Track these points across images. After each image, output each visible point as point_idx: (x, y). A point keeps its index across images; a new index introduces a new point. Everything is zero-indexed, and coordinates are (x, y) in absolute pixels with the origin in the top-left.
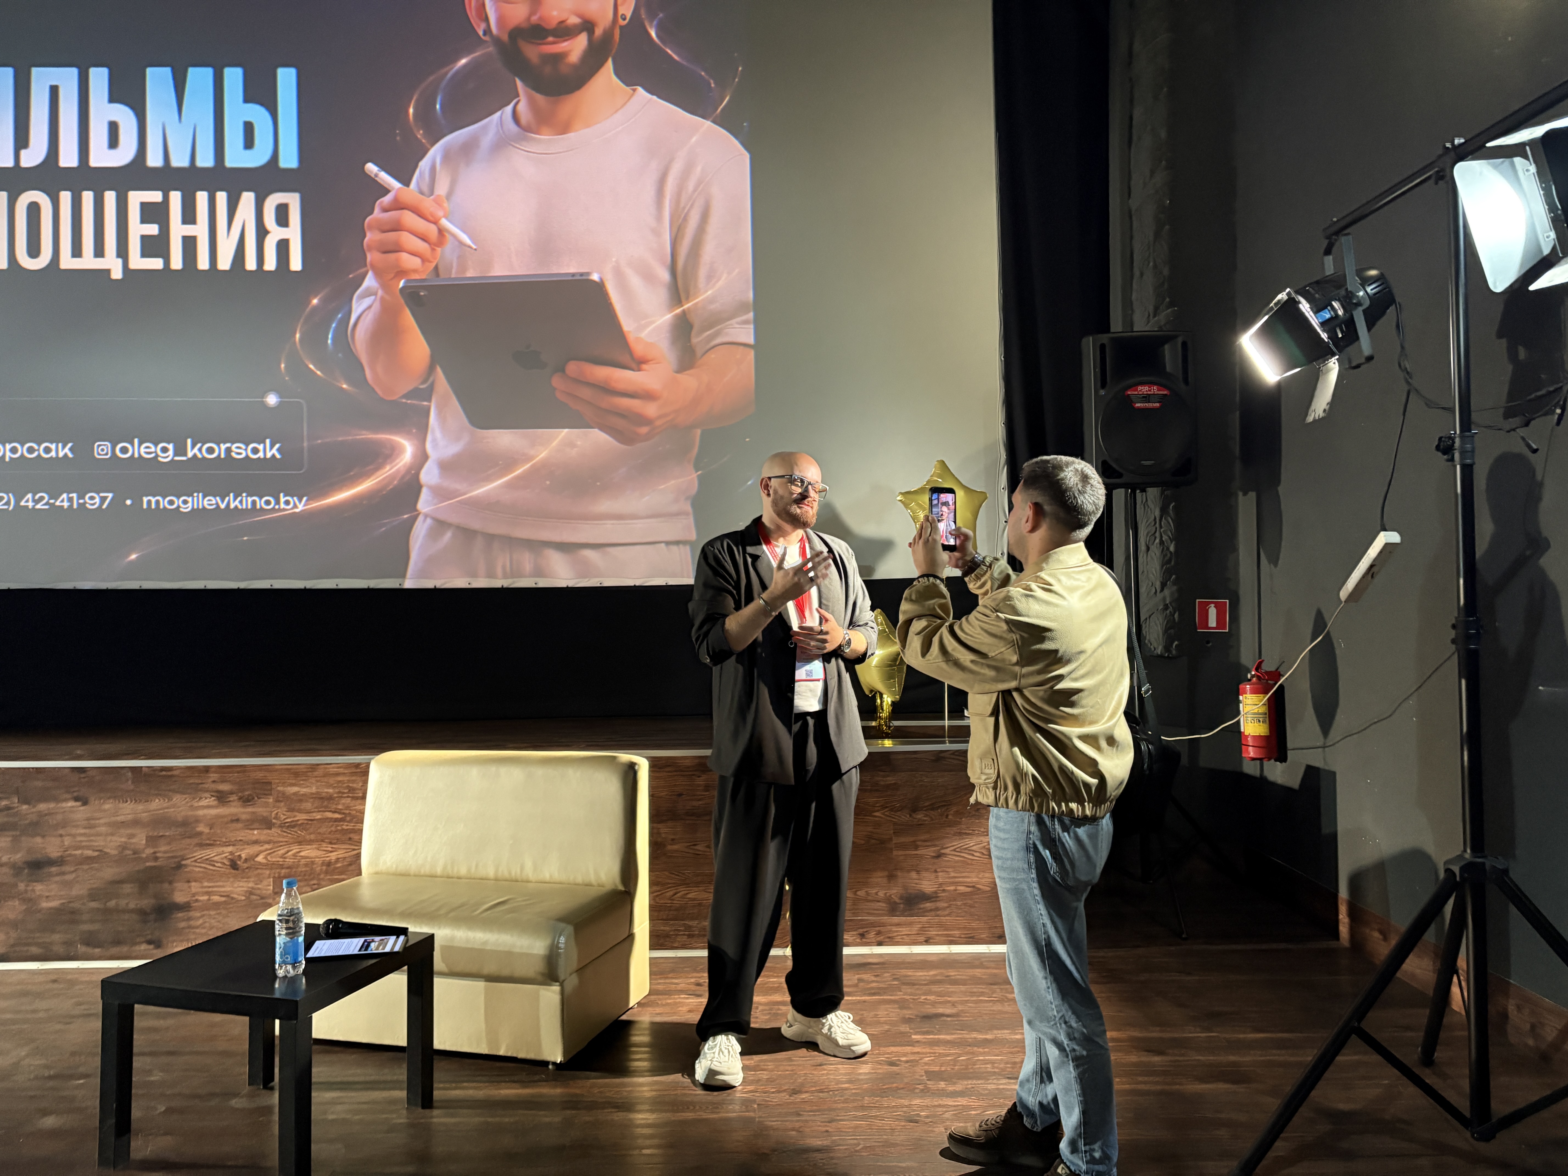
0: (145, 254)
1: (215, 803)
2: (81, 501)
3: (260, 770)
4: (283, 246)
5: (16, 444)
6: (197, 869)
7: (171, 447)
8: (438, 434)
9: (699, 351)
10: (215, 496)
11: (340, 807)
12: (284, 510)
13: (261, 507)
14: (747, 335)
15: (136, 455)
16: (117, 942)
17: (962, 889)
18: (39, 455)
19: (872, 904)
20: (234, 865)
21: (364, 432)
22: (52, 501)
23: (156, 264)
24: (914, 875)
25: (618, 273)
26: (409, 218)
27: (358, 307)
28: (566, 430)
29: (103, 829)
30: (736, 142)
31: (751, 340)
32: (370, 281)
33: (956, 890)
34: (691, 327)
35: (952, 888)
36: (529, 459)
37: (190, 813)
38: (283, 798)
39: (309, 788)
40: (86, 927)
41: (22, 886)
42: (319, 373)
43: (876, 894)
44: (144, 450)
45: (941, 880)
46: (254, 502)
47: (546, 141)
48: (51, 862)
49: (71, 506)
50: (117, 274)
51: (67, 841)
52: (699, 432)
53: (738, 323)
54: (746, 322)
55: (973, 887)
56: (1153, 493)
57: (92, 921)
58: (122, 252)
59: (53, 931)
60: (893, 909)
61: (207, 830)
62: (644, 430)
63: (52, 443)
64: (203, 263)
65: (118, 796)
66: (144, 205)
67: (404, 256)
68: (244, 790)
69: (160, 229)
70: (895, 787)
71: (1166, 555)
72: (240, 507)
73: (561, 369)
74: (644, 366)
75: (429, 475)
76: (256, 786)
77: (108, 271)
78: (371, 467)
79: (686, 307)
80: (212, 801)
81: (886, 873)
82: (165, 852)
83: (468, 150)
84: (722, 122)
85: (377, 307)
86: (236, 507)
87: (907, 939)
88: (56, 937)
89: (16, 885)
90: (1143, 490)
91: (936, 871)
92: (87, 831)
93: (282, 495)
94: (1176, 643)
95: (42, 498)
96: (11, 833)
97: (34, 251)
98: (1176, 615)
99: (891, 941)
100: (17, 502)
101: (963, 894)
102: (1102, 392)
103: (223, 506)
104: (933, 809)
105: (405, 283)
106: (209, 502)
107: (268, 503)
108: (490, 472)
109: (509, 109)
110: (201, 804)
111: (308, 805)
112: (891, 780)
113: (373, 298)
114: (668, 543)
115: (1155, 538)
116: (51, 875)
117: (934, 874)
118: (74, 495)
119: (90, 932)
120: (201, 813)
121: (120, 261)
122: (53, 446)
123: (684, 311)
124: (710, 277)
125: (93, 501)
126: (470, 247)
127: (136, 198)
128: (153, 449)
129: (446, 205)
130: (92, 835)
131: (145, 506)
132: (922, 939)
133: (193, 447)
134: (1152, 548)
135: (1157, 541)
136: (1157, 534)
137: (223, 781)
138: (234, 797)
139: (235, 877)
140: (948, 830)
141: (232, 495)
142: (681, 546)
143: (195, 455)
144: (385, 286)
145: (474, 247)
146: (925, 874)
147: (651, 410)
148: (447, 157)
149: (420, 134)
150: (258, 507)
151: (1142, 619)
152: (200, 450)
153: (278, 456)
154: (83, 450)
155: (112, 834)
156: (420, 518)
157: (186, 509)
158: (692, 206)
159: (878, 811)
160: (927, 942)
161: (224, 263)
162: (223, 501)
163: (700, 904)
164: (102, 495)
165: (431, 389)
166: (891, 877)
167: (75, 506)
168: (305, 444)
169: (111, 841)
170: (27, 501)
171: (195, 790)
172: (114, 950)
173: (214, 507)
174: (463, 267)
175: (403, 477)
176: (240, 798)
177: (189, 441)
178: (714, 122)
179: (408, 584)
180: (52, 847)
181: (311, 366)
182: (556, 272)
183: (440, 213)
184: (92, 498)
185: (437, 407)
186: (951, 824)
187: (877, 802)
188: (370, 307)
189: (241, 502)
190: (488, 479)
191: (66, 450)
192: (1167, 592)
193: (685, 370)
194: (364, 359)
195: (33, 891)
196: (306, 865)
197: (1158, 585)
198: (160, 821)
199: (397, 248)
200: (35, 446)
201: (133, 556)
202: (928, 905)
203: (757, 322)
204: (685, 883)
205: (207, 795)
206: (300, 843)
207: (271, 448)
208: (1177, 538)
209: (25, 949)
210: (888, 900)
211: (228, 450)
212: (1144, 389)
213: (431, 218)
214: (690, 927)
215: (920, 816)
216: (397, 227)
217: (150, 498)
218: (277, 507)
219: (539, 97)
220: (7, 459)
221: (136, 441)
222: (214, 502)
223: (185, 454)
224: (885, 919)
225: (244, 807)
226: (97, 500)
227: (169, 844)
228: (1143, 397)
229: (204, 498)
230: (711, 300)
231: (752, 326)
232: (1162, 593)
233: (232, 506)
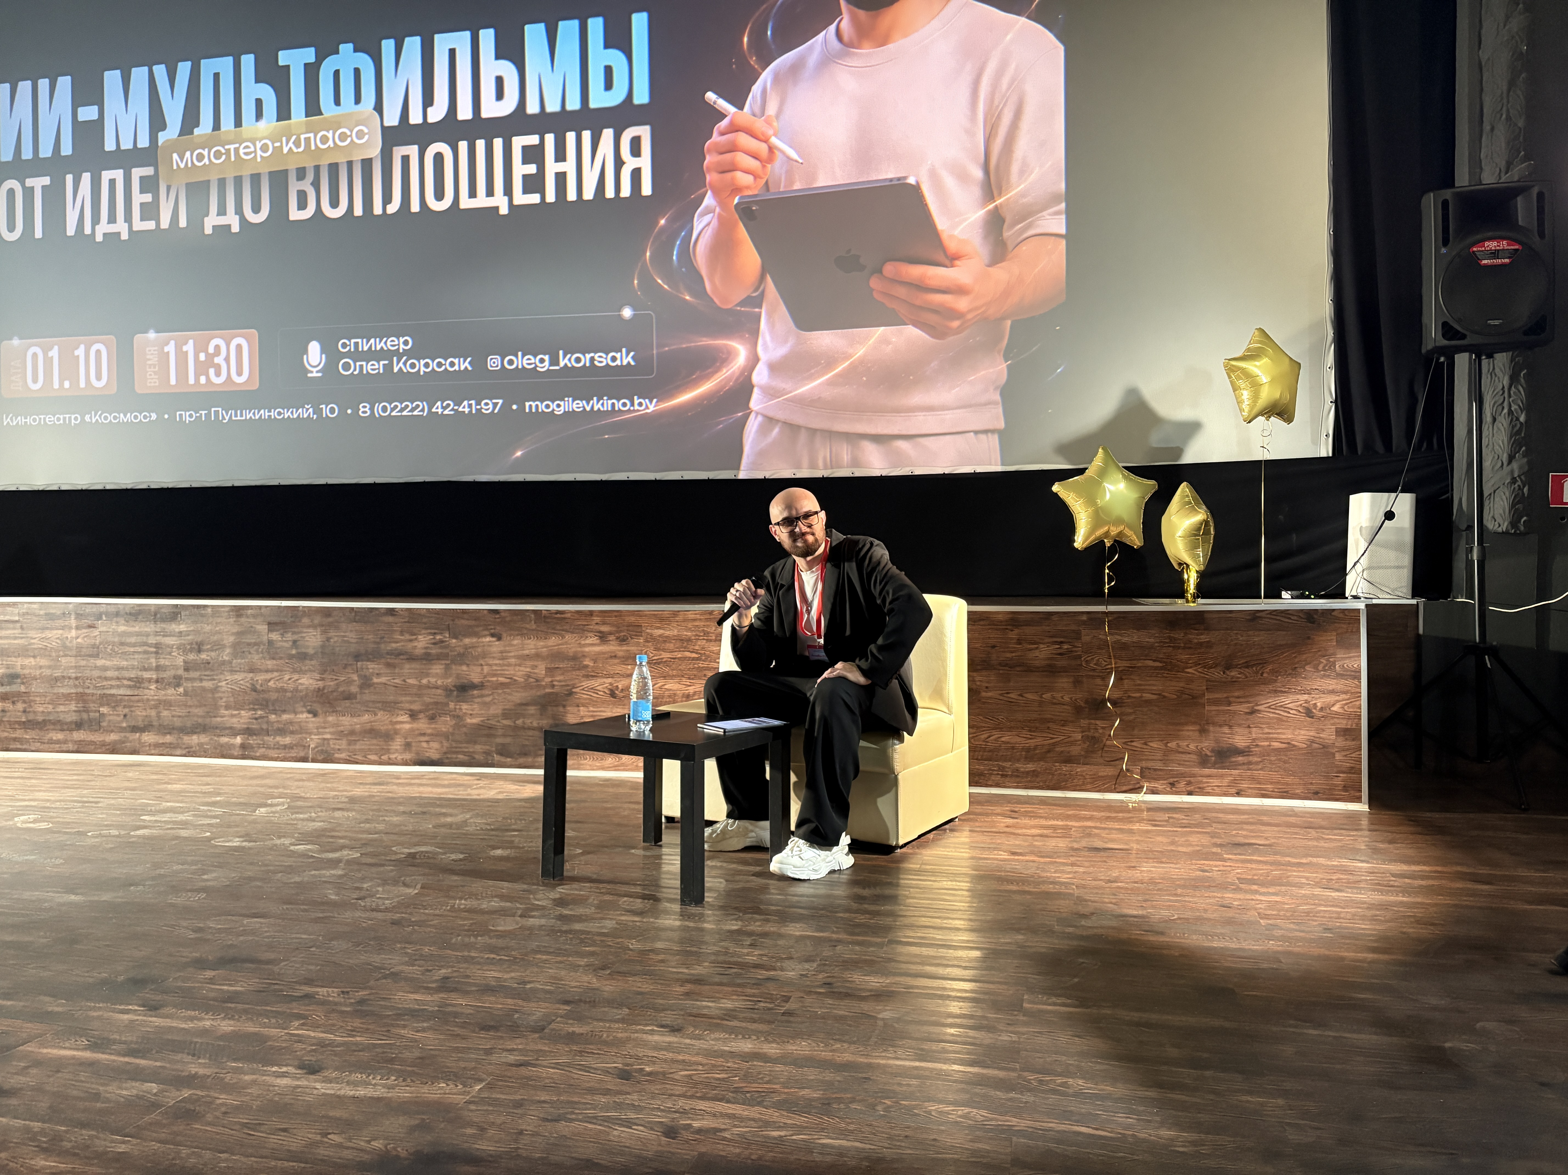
0: (526, 191)
1: (598, 641)
2: (478, 407)
3: (633, 615)
4: (636, 174)
5: (427, 360)
6: (585, 696)
7: (547, 358)
8: (768, 338)
9: (1010, 245)
10: (581, 400)
11: (697, 648)
12: (638, 411)
13: (619, 409)
14: (1058, 225)
15: (520, 367)
16: (525, 754)
17: (1276, 745)
18: (446, 369)
19: (1183, 756)
20: (613, 694)
21: (704, 339)
22: (456, 408)
23: (535, 199)
24: (1226, 730)
25: (933, 175)
26: (743, 139)
27: (698, 224)
28: (882, 328)
29: (513, 661)
30: (1051, 36)
31: (1063, 230)
32: (709, 200)
33: (1270, 746)
34: (1003, 221)
35: (1266, 743)
36: (847, 357)
37: (579, 649)
38: (651, 639)
39: (672, 631)
40: (499, 740)
41: (452, 705)
42: (666, 287)
43: (1187, 746)
44: (524, 361)
45: (1254, 736)
46: (613, 404)
47: (867, 54)
48: (474, 686)
49: (471, 411)
50: (504, 210)
51: (486, 669)
52: (1009, 323)
53: (1050, 215)
54: (1058, 213)
55: (1288, 743)
56: (1502, 359)
57: (504, 736)
58: (508, 191)
59: (475, 743)
60: (1204, 761)
61: (591, 664)
62: (956, 324)
63: (455, 358)
64: (572, 196)
65: (523, 633)
66: (525, 148)
67: (739, 175)
68: (621, 631)
69: (538, 169)
70: (1209, 645)
71: (1516, 425)
72: (602, 409)
73: (879, 271)
74: (957, 262)
75: (760, 376)
76: (630, 628)
77: (497, 208)
78: (710, 370)
79: (997, 202)
80: (595, 640)
81: (1197, 727)
82: (560, 681)
83: (795, 69)
84: (1037, 17)
85: (715, 223)
86: (599, 409)
87: (1217, 790)
88: (478, 748)
89: (447, 704)
90: (1490, 356)
91: (1249, 727)
92: (501, 662)
93: (636, 397)
94: (1525, 518)
95: (448, 405)
96: (443, 662)
97: (439, 195)
98: (1526, 490)
99: (1202, 792)
100: (430, 408)
101: (1278, 750)
102: (1443, 250)
103: (588, 409)
104: (1247, 667)
105: (740, 198)
106: (577, 406)
107: (624, 405)
108: (813, 371)
109: (832, 28)
110: (587, 642)
111: (671, 646)
112: (1204, 638)
113: (711, 215)
114: (976, 432)
115: (1503, 408)
116: (473, 697)
117: (1247, 730)
118: (473, 402)
119: (503, 745)
120: (587, 649)
121: (506, 198)
122: (456, 361)
123: (996, 206)
124: (1022, 172)
125: (488, 407)
126: (797, 161)
127: (519, 142)
128: (533, 361)
129: (775, 124)
130: (504, 665)
131: (527, 410)
132: (1234, 791)
133: (564, 357)
134: (1499, 419)
135: (1506, 411)
136: (1506, 404)
137: (604, 623)
138: (612, 637)
139: (614, 704)
140: (1262, 687)
141: (595, 398)
142: (990, 435)
143: (566, 364)
144: (722, 203)
145: (801, 161)
146: (1236, 729)
147: (962, 304)
148: (777, 79)
149: (753, 61)
150: (617, 409)
151: (1486, 494)
152: (570, 360)
153: (633, 363)
154: (479, 363)
155: (520, 665)
156: (752, 416)
157: (559, 412)
158: (1005, 105)
159: (1191, 667)
160: (1239, 794)
161: (589, 194)
162: (588, 404)
163: (1013, 748)
164: (494, 401)
165: (762, 295)
166: (1203, 731)
167: (474, 412)
168: (655, 352)
169: (519, 671)
170: (437, 408)
171: (582, 631)
172: (521, 760)
173: (581, 409)
174: (790, 181)
175: (737, 379)
176: (617, 638)
177: (561, 352)
178: (1029, 17)
179: (742, 475)
180: (474, 675)
181: (660, 281)
182: (875, 178)
183: (771, 132)
184: (487, 404)
185: (767, 314)
186: (1265, 682)
187: (1189, 659)
188: (708, 224)
189: (603, 404)
190: (812, 378)
191: (466, 364)
192: (1515, 465)
193: (997, 263)
194: (704, 272)
195: (460, 709)
196: (669, 696)
197: (1505, 458)
198: (557, 656)
199: (733, 168)
200: (443, 362)
201: (519, 454)
202: (1240, 759)
203: (1069, 213)
204: (999, 727)
205: (591, 634)
206: (665, 677)
207: (627, 355)
208: (1528, 408)
209: (454, 756)
210: (1200, 753)
211: (592, 359)
212: (1492, 245)
213: (762, 137)
214: (1004, 767)
215: (1234, 673)
216: (733, 148)
217: (531, 403)
218: (632, 408)
219: (862, 14)
220: (422, 373)
221: (520, 354)
222: (581, 405)
223: (558, 365)
224: (1196, 770)
225: (621, 645)
226: (491, 406)
227: (563, 674)
228: (1492, 253)
229: (573, 401)
230: (1023, 195)
231: (1064, 217)
232: (1510, 467)
233: (596, 409)
